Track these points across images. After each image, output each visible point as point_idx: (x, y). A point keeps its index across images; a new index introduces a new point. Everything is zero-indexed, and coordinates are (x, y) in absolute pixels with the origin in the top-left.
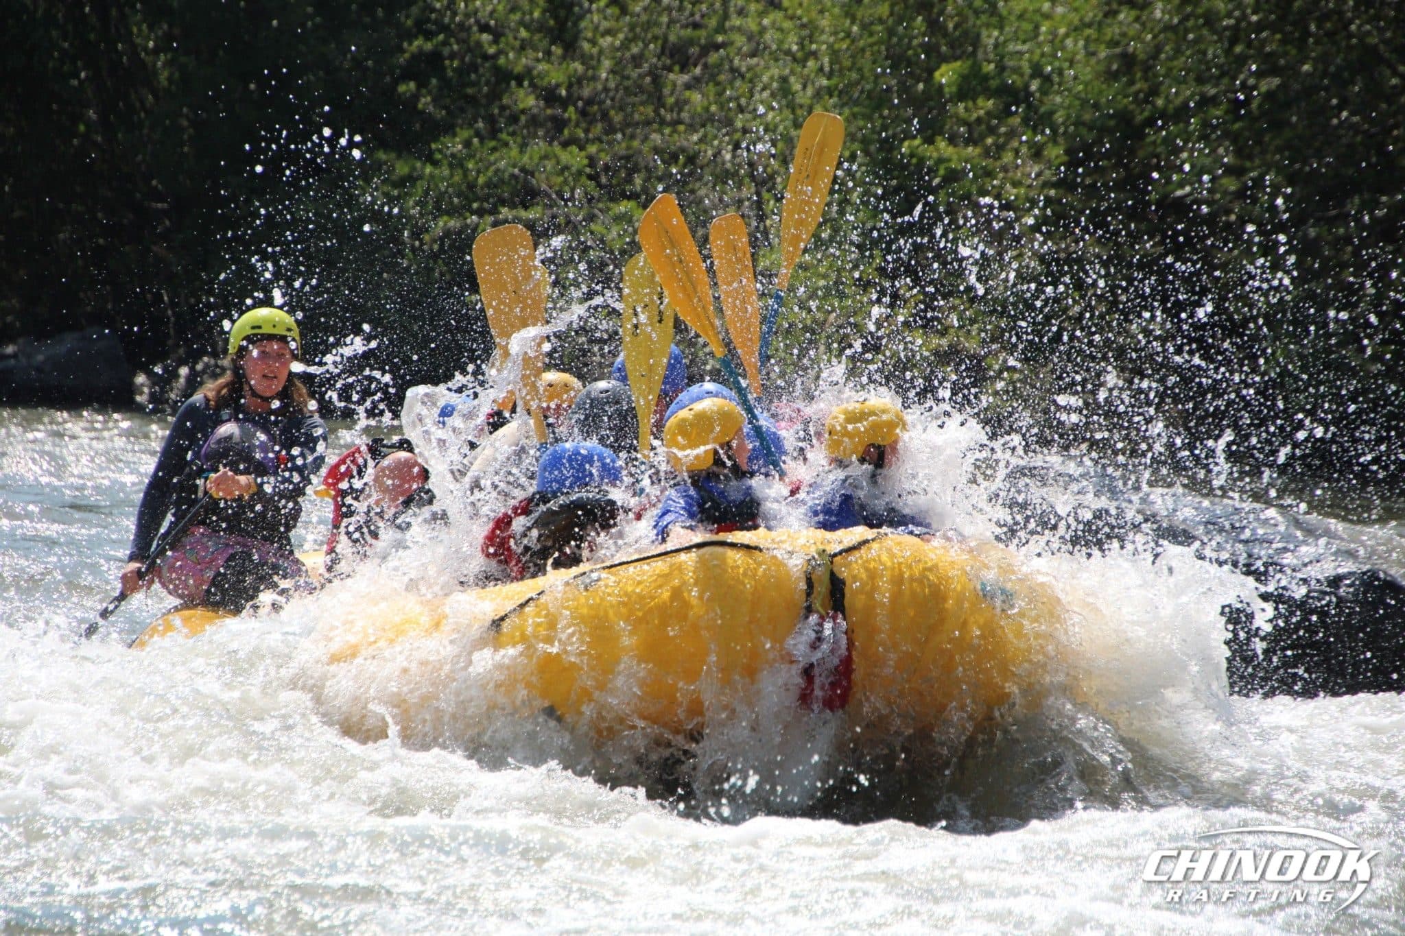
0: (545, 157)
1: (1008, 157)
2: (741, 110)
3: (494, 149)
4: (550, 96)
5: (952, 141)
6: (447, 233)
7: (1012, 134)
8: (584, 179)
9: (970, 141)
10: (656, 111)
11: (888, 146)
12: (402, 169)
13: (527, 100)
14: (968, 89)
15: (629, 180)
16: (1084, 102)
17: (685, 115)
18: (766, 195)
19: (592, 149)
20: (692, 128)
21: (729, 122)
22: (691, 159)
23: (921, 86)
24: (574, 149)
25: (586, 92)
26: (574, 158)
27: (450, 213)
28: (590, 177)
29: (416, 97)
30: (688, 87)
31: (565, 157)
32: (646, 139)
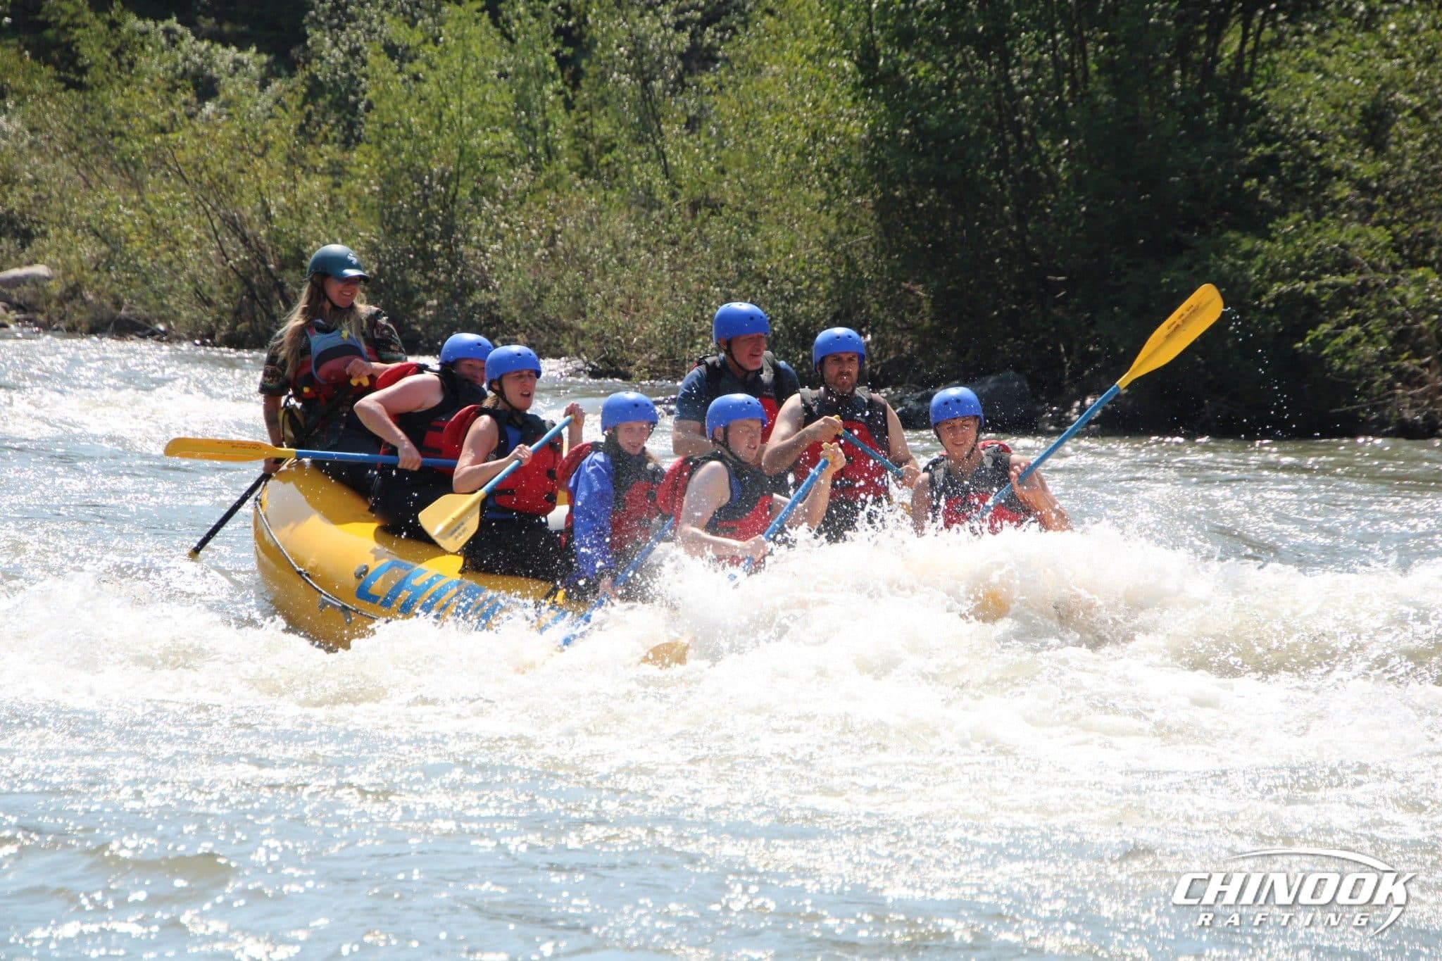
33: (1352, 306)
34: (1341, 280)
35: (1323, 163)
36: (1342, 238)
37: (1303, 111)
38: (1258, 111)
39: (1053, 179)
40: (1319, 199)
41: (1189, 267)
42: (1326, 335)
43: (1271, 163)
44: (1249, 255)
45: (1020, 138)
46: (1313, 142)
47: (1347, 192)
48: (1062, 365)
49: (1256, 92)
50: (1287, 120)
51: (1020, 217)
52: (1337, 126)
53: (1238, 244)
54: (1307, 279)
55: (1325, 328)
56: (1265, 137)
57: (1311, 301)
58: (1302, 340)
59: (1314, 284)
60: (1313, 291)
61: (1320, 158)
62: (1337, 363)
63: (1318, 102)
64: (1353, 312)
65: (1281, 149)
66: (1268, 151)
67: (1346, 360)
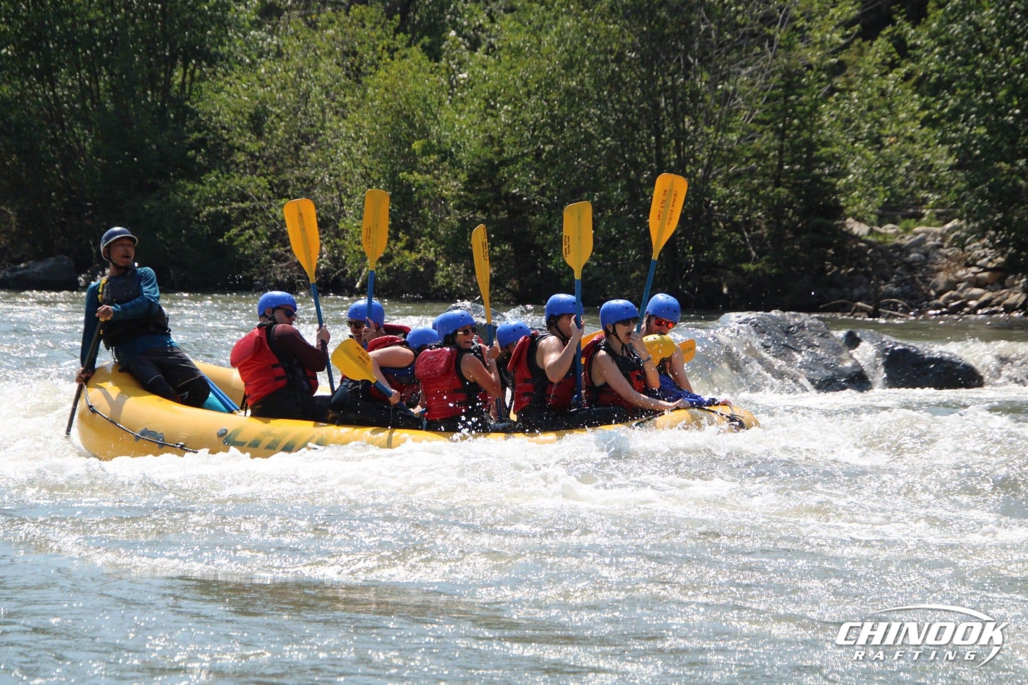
0: (251, 181)
1: (443, 179)
2: (332, 160)
3: (228, 178)
4: (252, 155)
5: (419, 172)
6: (209, 214)
7: (444, 169)
8: (267, 190)
9: (428, 172)
10: (297, 162)
11: (394, 174)
12: (190, 187)
13: (241, 157)
14: (426, 151)
15: (286, 191)
16: (474, 156)
17: (309, 163)
18: (343, 196)
19: (270, 178)
20: (312, 168)
21: (327, 166)
22: (312, 181)
23: (406, 150)
24: (262, 178)
25: (267, 154)
26: (262, 182)
27: (211, 205)
28: (270, 189)
29: (195, 157)
30: (309, 151)
31: (258, 181)
32: (293, 173)
33: (248, 219)
34: (241, 205)
35: (230, 142)
36: (242, 182)
37: (218, 114)
38: (194, 114)
39: (83, 150)
40: (228, 161)
41: (160, 199)
42: (236, 235)
43: (202, 142)
44: (191, 193)
45: (63, 127)
46: (224, 131)
47: (243, 158)
48: (92, 252)
49: (192, 103)
50: (210, 119)
51: (64, 170)
52: (236, 122)
53: (185, 187)
54: (224, 205)
55: (234, 231)
56: (198, 128)
57: (227, 217)
58: (222, 237)
59: (227, 207)
60: (227, 212)
61: (228, 140)
62: (241, 250)
63: (226, 110)
64: (249, 222)
65: (207, 134)
66: (200, 136)
67: (245, 248)
